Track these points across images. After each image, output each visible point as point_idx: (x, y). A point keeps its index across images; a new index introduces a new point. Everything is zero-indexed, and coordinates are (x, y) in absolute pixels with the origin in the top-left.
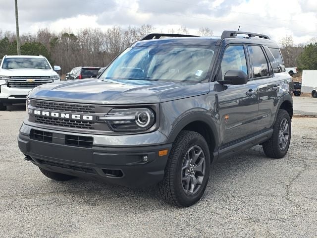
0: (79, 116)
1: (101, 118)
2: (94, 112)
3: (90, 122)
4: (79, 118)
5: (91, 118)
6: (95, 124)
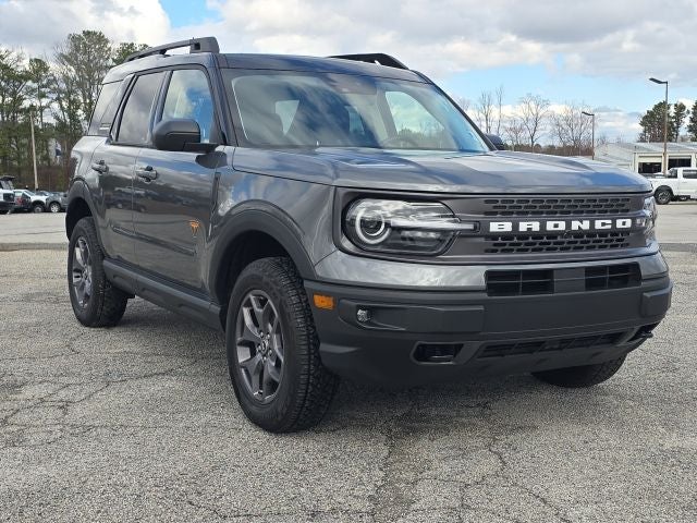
0: (609, 221)
2: (628, 211)
3: (623, 232)
5: (629, 224)
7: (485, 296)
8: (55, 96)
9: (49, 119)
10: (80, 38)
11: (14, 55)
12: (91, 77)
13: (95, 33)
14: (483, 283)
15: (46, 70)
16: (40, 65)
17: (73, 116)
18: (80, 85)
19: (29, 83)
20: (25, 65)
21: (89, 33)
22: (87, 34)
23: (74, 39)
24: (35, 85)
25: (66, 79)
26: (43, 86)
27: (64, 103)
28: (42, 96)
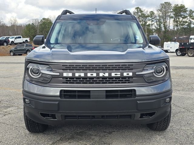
0: (120, 73)
1: (137, 73)
2: (133, 69)
3: (129, 77)
4: (120, 75)
5: (131, 74)
6: (134, 78)
7: (59, 98)
8: (156, 21)
9: (154, 27)
10: (163, 4)
11: (146, 11)
12: (166, 15)
13: (168, 2)
14: (58, 94)
15: (154, 14)
16: (152, 13)
17: (160, 26)
18: (163, 17)
19: (149, 18)
20: (149, 13)
21: (166, 2)
22: (165, 3)
23: (162, 4)
24: (151, 18)
25: (159, 16)
26: (153, 19)
27: (158, 23)
28: (152, 21)
